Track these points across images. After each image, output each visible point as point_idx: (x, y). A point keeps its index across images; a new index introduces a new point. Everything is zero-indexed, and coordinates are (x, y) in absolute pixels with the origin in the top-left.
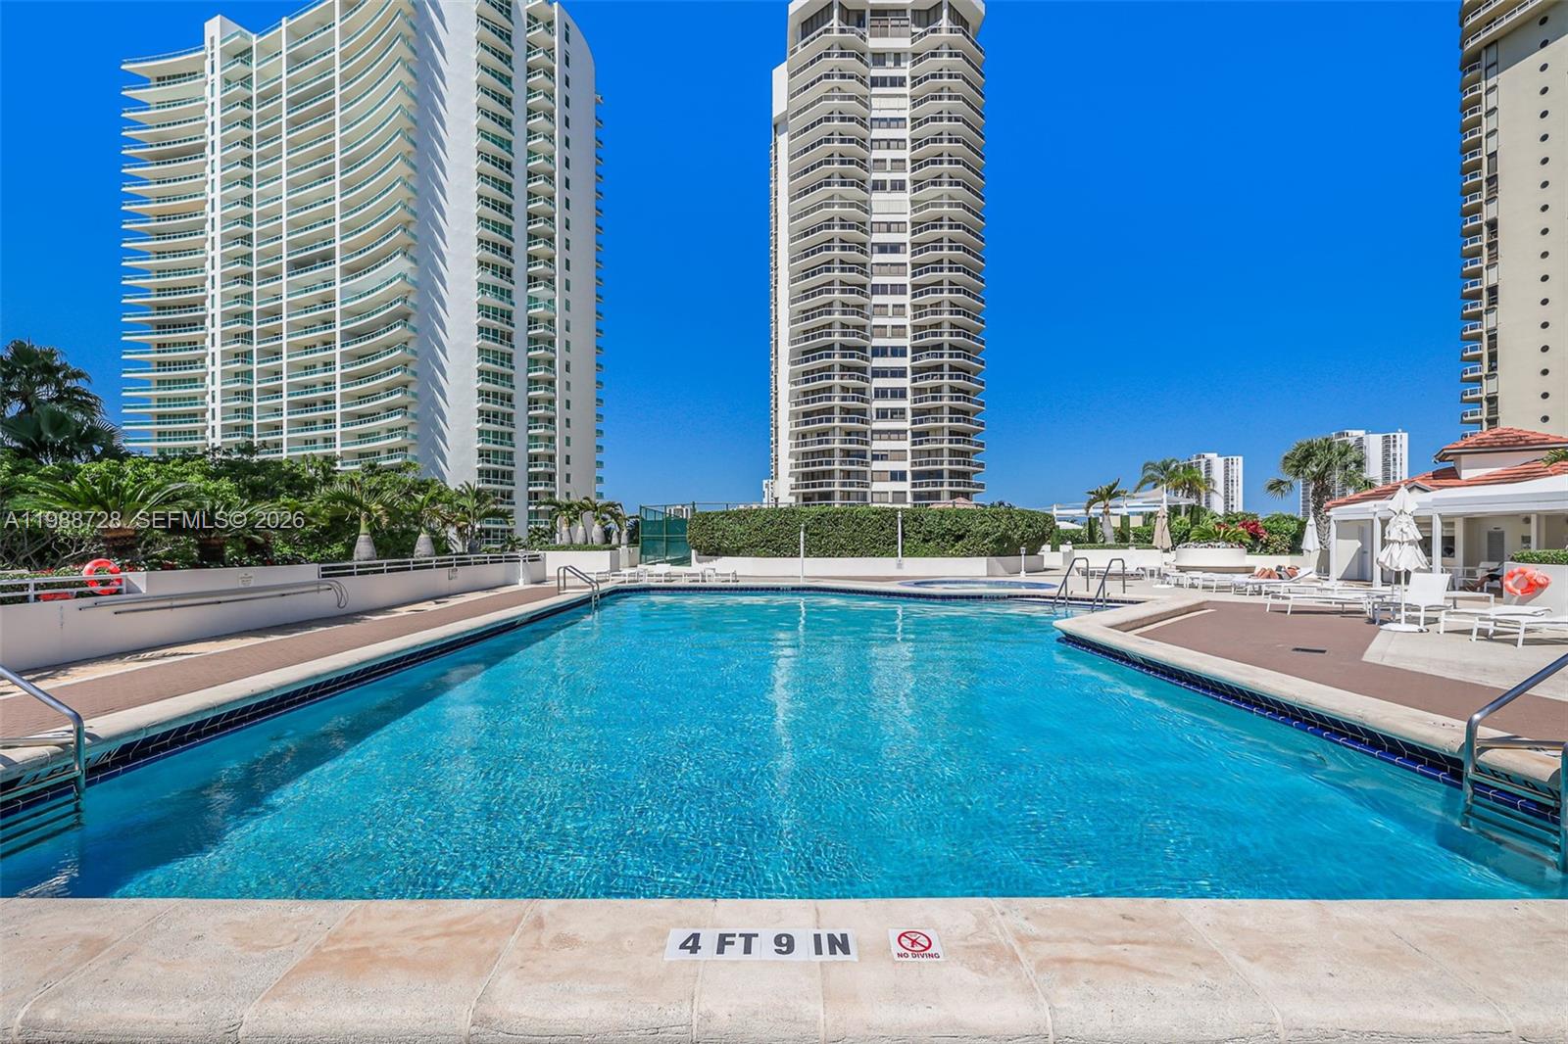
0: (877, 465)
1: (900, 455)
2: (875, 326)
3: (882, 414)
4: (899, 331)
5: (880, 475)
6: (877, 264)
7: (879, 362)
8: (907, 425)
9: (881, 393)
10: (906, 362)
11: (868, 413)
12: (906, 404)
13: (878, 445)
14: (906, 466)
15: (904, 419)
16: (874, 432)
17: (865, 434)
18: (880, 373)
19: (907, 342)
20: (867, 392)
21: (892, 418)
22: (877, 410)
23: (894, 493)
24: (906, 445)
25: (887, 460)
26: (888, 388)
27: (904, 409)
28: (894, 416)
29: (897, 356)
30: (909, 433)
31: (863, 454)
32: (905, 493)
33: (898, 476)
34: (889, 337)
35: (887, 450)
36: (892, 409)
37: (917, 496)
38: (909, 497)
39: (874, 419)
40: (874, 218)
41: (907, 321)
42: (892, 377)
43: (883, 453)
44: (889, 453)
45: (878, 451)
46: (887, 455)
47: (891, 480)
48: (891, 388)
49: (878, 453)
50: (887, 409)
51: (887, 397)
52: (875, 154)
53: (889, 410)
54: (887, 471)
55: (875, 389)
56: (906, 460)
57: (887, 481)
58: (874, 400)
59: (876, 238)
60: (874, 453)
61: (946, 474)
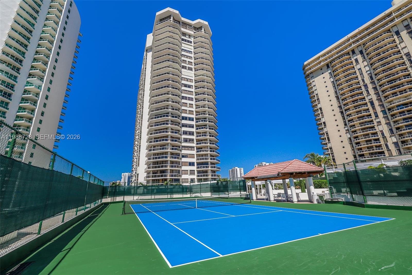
0: (184, 160)
1: (192, 156)
2: (183, 110)
3: (186, 140)
4: (191, 112)
5: (185, 164)
6: (184, 90)
7: (184, 122)
8: (194, 145)
9: (185, 133)
10: (194, 123)
11: (181, 139)
12: (194, 137)
13: (184, 152)
14: (194, 160)
15: (193, 143)
16: (183, 147)
17: (179, 147)
18: (184, 125)
19: (194, 116)
21: (189, 142)
22: (184, 138)
23: (190, 170)
24: (194, 152)
25: (187, 158)
26: (187, 131)
27: (193, 139)
28: (190, 141)
29: (191, 121)
30: (195, 148)
31: (178, 155)
32: (194, 170)
33: (191, 164)
34: (188, 114)
35: (187, 154)
36: (189, 139)
37: (199, 172)
38: (196, 172)
39: (183, 142)
40: (183, 76)
41: (194, 109)
42: (189, 127)
43: (186, 155)
44: (188, 155)
45: (184, 154)
46: (187, 156)
47: (189, 166)
48: (188, 131)
49: (184, 155)
50: (187, 139)
51: (187, 134)
52: (183, 58)
53: (188, 139)
54: (188, 162)
55: (183, 131)
56: (194, 158)
57: (188, 166)
58: (183, 135)
59: (183, 82)
60: (183, 155)
61: (209, 163)
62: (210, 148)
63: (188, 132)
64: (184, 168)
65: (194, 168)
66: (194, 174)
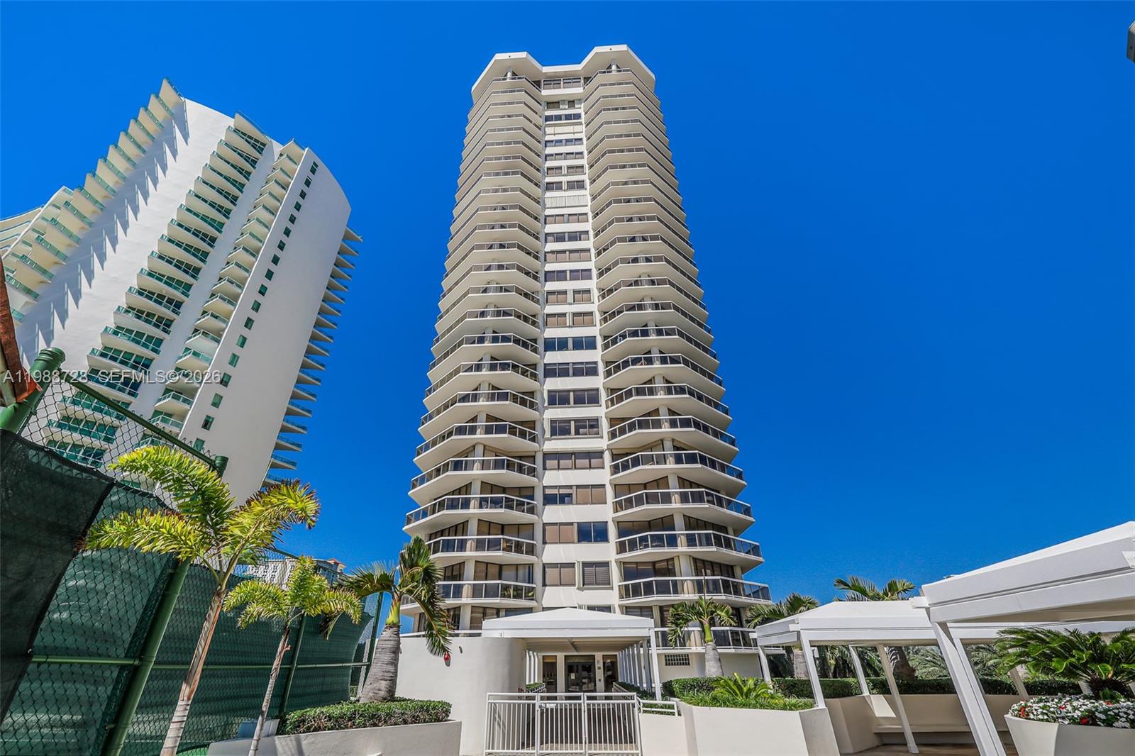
0: (552, 514)
1: (593, 494)
2: (548, 315)
3: (560, 429)
4: (583, 318)
5: (559, 532)
6: (553, 252)
7: (553, 357)
8: (601, 443)
9: (558, 399)
10: (596, 355)
11: (538, 426)
12: (599, 412)
13: (554, 478)
14: (604, 513)
15: (598, 435)
16: (547, 456)
17: (532, 458)
18: (551, 371)
19: (595, 331)
20: (538, 395)
21: (577, 433)
22: (553, 421)
23: (585, 565)
24: (603, 476)
25: (571, 503)
26: (569, 391)
27: (597, 420)
28: (581, 430)
29: (583, 349)
30: (607, 456)
31: (528, 492)
32: (606, 564)
33: (591, 533)
34: (569, 327)
35: (570, 487)
36: (576, 421)
37: (629, 571)
38: (615, 574)
39: (548, 435)
40: (548, 212)
41: (594, 307)
42: (574, 375)
43: (563, 491)
44: (573, 491)
45: (555, 487)
46: (570, 495)
47: (579, 541)
48: (574, 391)
49: (555, 491)
50: (568, 421)
51: (569, 404)
52: (549, 164)
53: (572, 423)
54: (571, 524)
55: (549, 391)
56: (606, 503)
57: (573, 543)
58: (547, 408)
59: (550, 228)
60: (548, 491)
61: (679, 521)
62: (674, 446)
63: (572, 394)
64: (553, 553)
65: (607, 552)
66: (606, 582)
